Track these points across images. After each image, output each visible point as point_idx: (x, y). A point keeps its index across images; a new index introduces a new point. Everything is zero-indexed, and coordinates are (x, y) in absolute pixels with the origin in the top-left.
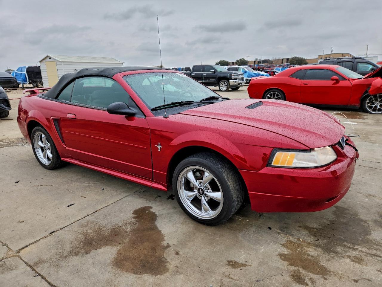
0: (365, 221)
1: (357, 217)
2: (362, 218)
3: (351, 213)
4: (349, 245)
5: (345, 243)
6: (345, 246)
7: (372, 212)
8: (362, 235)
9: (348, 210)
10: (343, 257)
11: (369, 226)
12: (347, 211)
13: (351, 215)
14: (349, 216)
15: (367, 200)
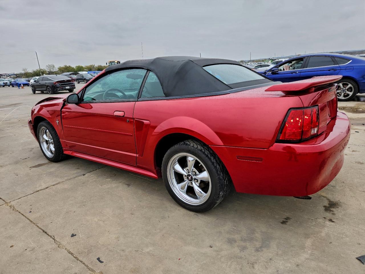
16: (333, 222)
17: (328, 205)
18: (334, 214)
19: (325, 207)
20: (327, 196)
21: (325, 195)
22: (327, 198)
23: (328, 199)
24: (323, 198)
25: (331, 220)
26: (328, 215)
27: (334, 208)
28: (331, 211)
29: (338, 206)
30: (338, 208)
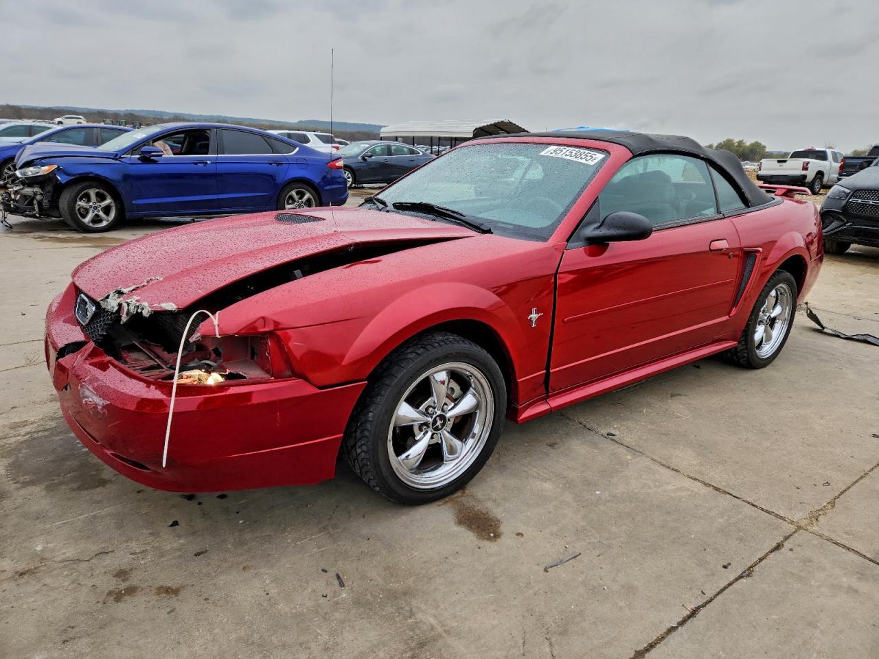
0: (25, 484)
1: (47, 485)
2: (34, 487)
3: (63, 487)
4: (40, 434)
5: (46, 433)
6: (45, 430)
7: (13, 516)
8: (22, 457)
9: (73, 490)
10: (42, 419)
11: (14, 479)
12: (75, 486)
13: (61, 484)
14: (64, 477)
15: (39, 548)
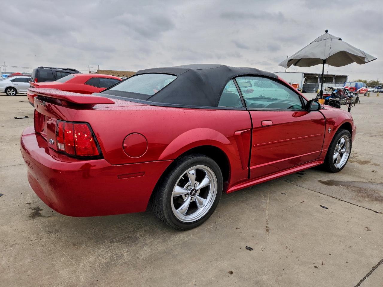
16: (27, 204)
17: (40, 212)
18: (30, 208)
19: (41, 210)
20: (47, 219)
21: (49, 218)
22: (46, 217)
23: (44, 217)
24: (50, 215)
25: (30, 204)
26: (33, 206)
27: (34, 212)
28: (34, 209)
29: (31, 216)
30: (30, 214)
